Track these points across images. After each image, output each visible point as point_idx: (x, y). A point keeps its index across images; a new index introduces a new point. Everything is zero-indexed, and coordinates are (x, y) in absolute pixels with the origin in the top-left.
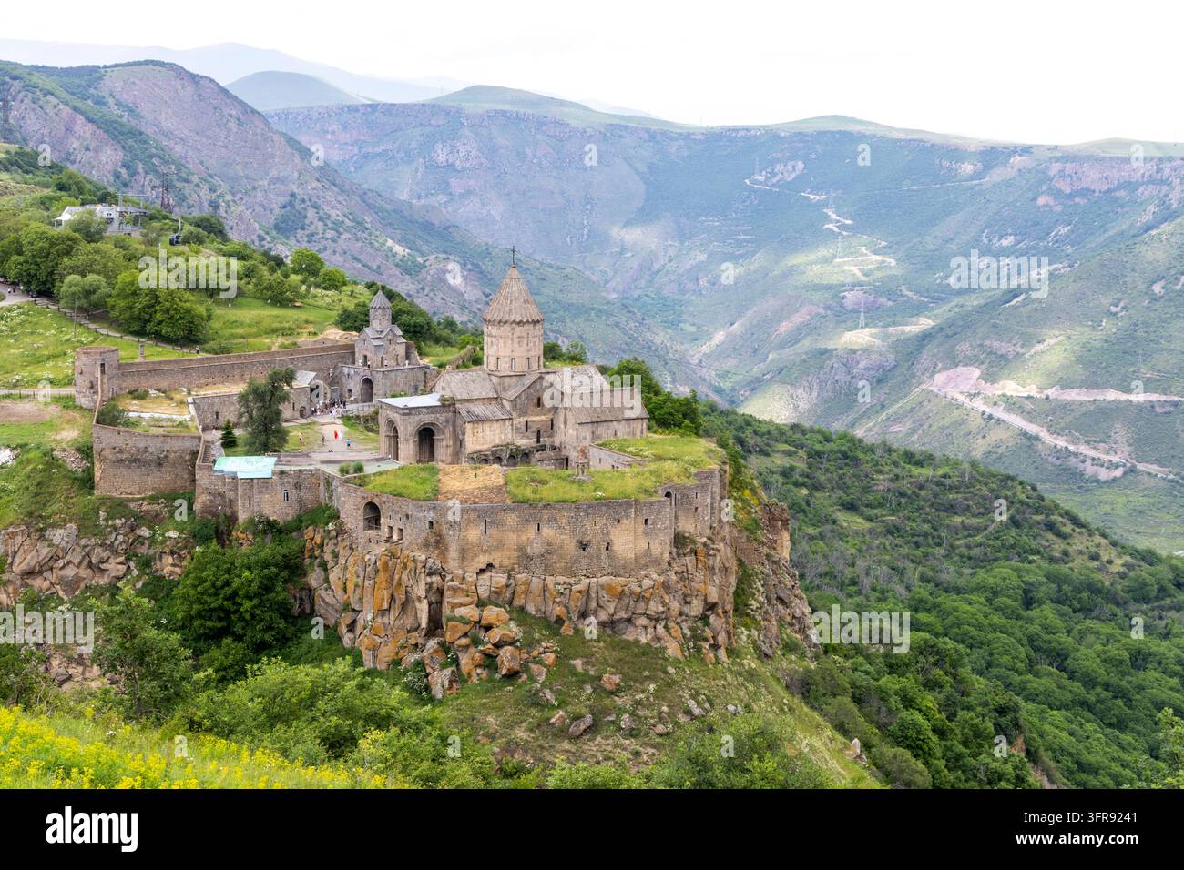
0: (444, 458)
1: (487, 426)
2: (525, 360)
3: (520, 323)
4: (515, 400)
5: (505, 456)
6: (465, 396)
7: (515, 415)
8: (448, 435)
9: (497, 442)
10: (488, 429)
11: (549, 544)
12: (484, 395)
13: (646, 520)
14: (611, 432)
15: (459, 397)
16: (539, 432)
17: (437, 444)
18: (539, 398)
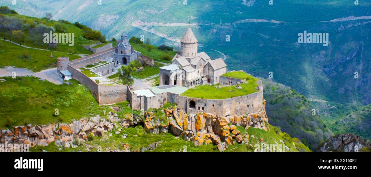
0: (179, 83)
1: (192, 73)
2: (195, 53)
4: (197, 65)
5: (195, 81)
7: (196, 69)
8: (181, 76)
9: (193, 77)
11: (241, 107)
12: (187, 64)
15: (183, 66)
18: (201, 64)
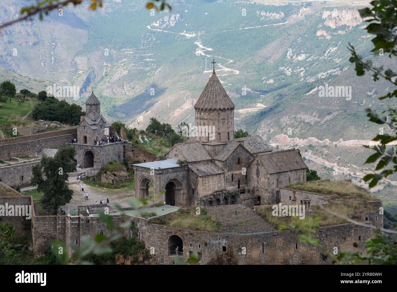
0: (181, 202)
1: (210, 178)
2: (226, 134)
3: (224, 110)
4: (226, 160)
5: (222, 198)
6: (193, 160)
7: (226, 170)
8: (184, 186)
9: (216, 189)
10: (211, 181)
11: (303, 258)
12: (204, 158)
13: (360, 237)
14: (287, 178)
15: (190, 161)
16: (239, 181)
17: (177, 193)
18: (239, 159)
